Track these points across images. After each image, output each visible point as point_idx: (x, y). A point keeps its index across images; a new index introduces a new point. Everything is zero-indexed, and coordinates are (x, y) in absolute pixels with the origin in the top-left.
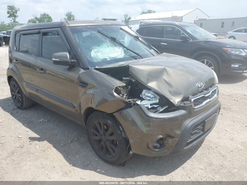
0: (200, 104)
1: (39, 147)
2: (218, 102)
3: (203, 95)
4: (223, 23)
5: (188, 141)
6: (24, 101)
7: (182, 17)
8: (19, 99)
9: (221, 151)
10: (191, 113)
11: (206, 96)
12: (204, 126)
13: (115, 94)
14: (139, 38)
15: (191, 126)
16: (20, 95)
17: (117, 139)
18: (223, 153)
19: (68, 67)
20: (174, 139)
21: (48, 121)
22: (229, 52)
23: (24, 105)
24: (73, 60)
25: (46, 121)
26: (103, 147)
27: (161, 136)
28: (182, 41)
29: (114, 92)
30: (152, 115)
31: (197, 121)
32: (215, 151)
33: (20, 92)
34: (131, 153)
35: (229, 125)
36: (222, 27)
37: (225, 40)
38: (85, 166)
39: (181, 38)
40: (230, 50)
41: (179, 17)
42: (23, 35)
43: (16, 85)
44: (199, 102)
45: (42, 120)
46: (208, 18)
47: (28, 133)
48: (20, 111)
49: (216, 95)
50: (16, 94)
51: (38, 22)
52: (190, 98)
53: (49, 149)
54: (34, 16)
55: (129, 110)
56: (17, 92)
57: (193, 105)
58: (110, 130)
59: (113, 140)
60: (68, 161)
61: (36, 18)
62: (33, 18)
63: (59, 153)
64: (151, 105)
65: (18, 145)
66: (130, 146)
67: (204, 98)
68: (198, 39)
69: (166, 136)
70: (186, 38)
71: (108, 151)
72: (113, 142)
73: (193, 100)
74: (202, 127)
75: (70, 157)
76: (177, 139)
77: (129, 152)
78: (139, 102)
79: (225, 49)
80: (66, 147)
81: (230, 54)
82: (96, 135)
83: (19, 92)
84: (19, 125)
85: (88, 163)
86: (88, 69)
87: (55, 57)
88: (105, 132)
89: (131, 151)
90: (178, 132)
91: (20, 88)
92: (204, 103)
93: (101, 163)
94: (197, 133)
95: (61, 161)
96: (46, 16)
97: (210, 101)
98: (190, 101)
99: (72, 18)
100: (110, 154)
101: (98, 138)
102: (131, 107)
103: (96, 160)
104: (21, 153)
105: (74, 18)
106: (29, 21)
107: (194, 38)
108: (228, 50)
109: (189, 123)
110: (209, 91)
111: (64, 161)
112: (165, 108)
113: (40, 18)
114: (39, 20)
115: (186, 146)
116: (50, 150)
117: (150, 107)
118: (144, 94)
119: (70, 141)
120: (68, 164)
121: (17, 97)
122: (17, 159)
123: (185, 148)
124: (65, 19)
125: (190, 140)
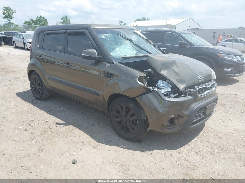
0: (202, 93)
1: (66, 129)
2: (216, 94)
3: (205, 86)
4: (214, 33)
5: (194, 121)
6: (44, 93)
7: (176, 26)
8: (38, 91)
9: (218, 134)
10: (196, 99)
11: (207, 87)
12: (205, 111)
13: (139, 82)
14: (150, 41)
15: (196, 109)
16: (40, 88)
17: (137, 119)
18: (220, 135)
19: (94, 61)
20: (183, 118)
21: (67, 110)
22: (223, 58)
23: (43, 96)
24: (99, 56)
25: (66, 110)
26: (123, 126)
27: (173, 116)
28: (180, 47)
29: (137, 80)
30: (167, 99)
31: (201, 106)
32: (214, 134)
33: (41, 84)
34: (148, 129)
35: (224, 116)
36: (214, 36)
37: (218, 47)
38: (108, 142)
39: (180, 44)
40: (223, 56)
41: (173, 25)
42: (48, 34)
43: (37, 78)
44: (202, 92)
45: (61, 109)
46: (200, 28)
47: (52, 118)
48: (39, 102)
49: (214, 88)
50: (36, 87)
51: (33, 24)
52: (195, 87)
53: (74, 130)
54: (29, 18)
55: (149, 95)
56: (38, 85)
57: (198, 93)
58: (131, 112)
59: (133, 120)
60: (93, 139)
61: (32, 20)
62: (29, 20)
63: (84, 133)
64: (165, 92)
65: (47, 127)
66: (148, 124)
67: (206, 89)
68: (195, 46)
69: (177, 116)
70: (184, 44)
71: (128, 129)
72: (132, 122)
73: (197, 89)
74: (204, 112)
75: (94, 136)
76: (185, 119)
77: (147, 129)
78: (156, 89)
79: (219, 54)
80: (89, 129)
81: (223, 60)
82: (118, 117)
83: (39, 85)
84: (42, 112)
85: (111, 140)
86: (113, 63)
87: (85, 53)
88: (126, 114)
89: (148, 128)
90: (186, 113)
91: (42, 80)
92: (206, 92)
93: (122, 140)
94: (200, 115)
95: (87, 138)
96: (42, 19)
97: (210, 92)
98: (195, 89)
99: (68, 22)
100: (130, 132)
101: (119, 119)
102: (150, 92)
103: (117, 138)
104: (51, 132)
105: (70, 22)
106: (25, 23)
107: (191, 44)
108: (222, 55)
109: (195, 106)
110: (209, 84)
111: (90, 138)
112: (176, 95)
113: (36, 20)
114: (35, 22)
115: (192, 125)
116: (76, 131)
117: (164, 94)
118: (159, 84)
119: (91, 125)
120: (93, 140)
121: (36, 89)
122: (49, 136)
123: (191, 127)
124: (60, 22)
125: (195, 121)
